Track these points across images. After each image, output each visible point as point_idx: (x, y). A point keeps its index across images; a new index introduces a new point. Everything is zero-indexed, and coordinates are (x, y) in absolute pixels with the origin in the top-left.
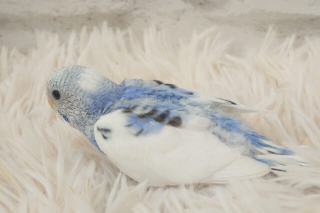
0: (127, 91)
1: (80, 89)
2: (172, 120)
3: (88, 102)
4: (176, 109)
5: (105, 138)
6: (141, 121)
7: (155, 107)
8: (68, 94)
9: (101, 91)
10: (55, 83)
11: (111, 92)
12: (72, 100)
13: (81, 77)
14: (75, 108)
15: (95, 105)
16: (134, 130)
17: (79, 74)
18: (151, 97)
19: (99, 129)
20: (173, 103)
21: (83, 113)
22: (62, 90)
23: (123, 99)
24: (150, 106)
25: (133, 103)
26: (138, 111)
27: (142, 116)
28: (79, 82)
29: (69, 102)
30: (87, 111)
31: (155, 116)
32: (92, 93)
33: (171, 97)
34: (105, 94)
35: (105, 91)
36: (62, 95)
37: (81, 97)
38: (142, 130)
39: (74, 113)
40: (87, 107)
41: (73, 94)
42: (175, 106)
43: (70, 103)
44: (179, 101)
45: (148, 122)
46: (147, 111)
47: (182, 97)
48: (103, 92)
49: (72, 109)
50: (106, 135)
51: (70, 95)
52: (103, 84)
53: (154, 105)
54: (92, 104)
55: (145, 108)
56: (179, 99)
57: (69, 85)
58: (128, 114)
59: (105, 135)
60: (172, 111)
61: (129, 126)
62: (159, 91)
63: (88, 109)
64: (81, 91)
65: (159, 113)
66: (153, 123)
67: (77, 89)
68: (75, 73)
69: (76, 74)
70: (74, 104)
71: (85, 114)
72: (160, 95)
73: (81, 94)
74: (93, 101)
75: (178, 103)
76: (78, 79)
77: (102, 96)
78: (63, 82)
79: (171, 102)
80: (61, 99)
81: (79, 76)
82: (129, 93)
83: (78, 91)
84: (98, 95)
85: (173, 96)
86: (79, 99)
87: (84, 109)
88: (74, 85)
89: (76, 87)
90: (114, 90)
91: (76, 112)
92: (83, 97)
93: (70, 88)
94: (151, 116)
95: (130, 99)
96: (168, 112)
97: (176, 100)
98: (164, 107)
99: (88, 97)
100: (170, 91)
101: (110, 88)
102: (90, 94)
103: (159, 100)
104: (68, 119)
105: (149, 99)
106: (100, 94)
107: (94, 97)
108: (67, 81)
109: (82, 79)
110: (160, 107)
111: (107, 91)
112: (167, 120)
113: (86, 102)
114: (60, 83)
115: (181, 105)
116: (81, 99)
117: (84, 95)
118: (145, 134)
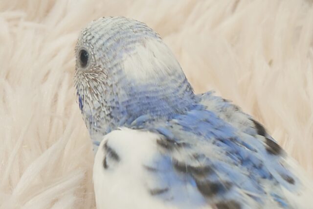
0: (193, 112)
1: (120, 68)
2: (226, 202)
3: (119, 95)
4: (246, 189)
5: (105, 166)
6: (174, 173)
7: (213, 166)
8: (100, 66)
9: (151, 89)
10: (89, 38)
11: (166, 99)
12: (100, 79)
13: (133, 49)
14: (97, 95)
15: (127, 107)
16: (153, 182)
17: (135, 42)
18: (218, 145)
19: (106, 146)
20: (250, 177)
21: (104, 109)
22: (95, 55)
23: (176, 121)
24: (208, 159)
25: (185, 136)
26: (181, 156)
27: (181, 168)
28: (125, 55)
29: (95, 80)
30: (111, 110)
31: (202, 180)
32: (133, 84)
33: (255, 166)
34: (153, 98)
35: (157, 92)
36: (91, 62)
37: (114, 83)
38: (166, 190)
39: (92, 102)
40: (114, 104)
41: (105, 71)
42: (248, 183)
43: (95, 84)
44: (262, 180)
45: (185, 182)
46: (195, 164)
47: (271, 177)
48: (153, 92)
49: (92, 94)
50: (110, 163)
51: (101, 69)
52: (162, 79)
53: (213, 161)
54: (123, 103)
55: (197, 157)
56: (264, 177)
57: (107, 53)
58: (162, 150)
59: (107, 161)
60: (237, 189)
61: (150, 169)
62: (244, 144)
63: (113, 108)
64: (120, 72)
65: (212, 179)
66: (191, 190)
67: (116, 65)
68: (130, 37)
69: (130, 40)
70: (100, 88)
71: (107, 113)
72: (237, 153)
73: (117, 78)
74: (127, 99)
75: (259, 182)
76: (126, 50)
77: (148, 97)
78: (101, 42)
79: (248, 173)
80: (87, 68)
81: (131, 46)
82: (192, 116)
83: (115, 71)
84: (141, 93)
85: (259, 167)
86: (110, 84)
87: (109, 104)
88: (114, 57)
89: (115, 62)
90: (173, 99)
91: (96, 102)
92: (116, 85)
93: (107, 57)
94: (196, 177)
95: (186, 128)
96: (229, 185)
97: (258, 176)
98: (228, 174)
99: (123, 88)
100: (261, 155)
101: (171, 91)
102: (129, 84)
103: (229, 158)
104: (82, 107)
105: (215, 147)
106: (145, 92)
107: (132, 94)
108: (108, 44)
109: (132, 52)
110: (223, 170)
111: (161, 93)
112: (217, 199)
113: (117, 94)
114: (97, 41)
115: (260, 189)
116: (112, 86)
117: (120, 81)
118: (167, 200)
